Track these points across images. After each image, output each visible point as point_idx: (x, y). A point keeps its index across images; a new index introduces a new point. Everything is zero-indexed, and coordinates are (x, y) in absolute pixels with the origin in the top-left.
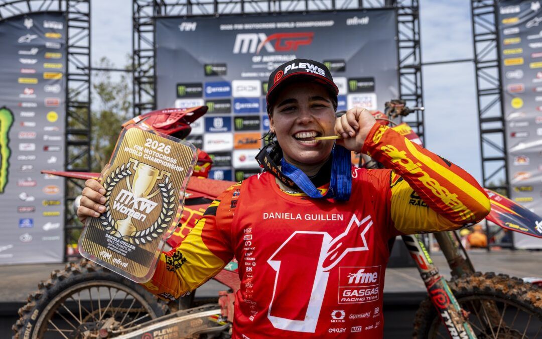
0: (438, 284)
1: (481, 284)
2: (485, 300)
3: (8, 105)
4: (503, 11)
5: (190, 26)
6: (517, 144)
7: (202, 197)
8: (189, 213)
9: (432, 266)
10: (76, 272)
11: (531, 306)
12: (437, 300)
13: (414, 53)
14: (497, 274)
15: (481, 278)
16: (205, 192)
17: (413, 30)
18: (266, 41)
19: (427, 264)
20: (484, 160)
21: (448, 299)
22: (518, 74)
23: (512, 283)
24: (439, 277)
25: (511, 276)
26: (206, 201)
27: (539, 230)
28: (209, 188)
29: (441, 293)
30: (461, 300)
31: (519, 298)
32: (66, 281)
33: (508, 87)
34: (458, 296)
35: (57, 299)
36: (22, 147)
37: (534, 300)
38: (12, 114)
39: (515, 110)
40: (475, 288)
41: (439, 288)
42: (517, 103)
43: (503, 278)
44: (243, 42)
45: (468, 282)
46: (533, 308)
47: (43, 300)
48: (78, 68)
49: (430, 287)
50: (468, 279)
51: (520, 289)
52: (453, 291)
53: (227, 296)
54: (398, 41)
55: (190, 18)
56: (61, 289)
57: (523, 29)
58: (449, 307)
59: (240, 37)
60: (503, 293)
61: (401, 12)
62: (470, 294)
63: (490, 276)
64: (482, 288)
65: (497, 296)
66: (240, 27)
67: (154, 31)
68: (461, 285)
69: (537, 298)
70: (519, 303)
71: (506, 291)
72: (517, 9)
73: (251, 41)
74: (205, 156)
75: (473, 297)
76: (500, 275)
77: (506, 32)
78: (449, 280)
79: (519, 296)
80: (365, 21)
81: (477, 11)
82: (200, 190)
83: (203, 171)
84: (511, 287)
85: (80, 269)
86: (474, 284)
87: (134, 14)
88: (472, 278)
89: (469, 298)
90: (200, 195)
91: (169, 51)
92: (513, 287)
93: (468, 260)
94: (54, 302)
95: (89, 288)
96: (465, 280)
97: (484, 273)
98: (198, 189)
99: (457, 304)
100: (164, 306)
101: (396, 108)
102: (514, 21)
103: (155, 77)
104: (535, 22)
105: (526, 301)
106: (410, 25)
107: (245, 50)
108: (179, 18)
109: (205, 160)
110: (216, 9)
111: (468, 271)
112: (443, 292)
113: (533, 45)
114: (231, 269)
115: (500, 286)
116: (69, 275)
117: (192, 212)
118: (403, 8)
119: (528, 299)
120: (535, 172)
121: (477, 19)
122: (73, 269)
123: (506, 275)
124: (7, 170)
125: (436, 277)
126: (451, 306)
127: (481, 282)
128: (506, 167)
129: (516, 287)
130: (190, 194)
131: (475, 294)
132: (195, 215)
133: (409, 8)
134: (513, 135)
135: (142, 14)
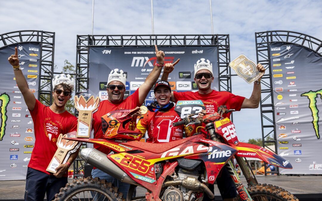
0: (242, 189)
1: (261, 189)
2: (263, 196)
3: (7, 92)
4: (272, 50)
5: (108, 52)
6: (280, 119)
7: (138, 150)
8: (132, 157)
9: (240, 181)
10: (79, 184)
11: (282, 198)
12: (242, 196)
13: (227, 69)
14: (267, 184)
15: (261, 186)
16: (139, 147)
17: (227, 57)
18: (149, 61)
19: (238, 180)
20: (263, 127)
21: (247, 196)
22: (280, 82)
23: (274, 188)
24: (243, 186)
25: (273, 185)
26: (140, 151)
27: (284, 165)
28: (141, 146)
29: (244, 193)
30: (252, 196)
31: (277, 195)
32: (74, 188)
33: (275, 89)
34: (251, 195)
35: (69, 196)
36: (14, 115)
37: (283, 195)
38: (9, 97)
39: (279, 101)
40: (258, 190)
41: (243, 191)
42: (280, 97)
43: (270, 186)
44: (136, 60)
45: (255, 188)
46: (282, 199)
47: (63, 197)
48: (46, 72)
49: (239, 190)
50: (255, 187)
51: (277, 191)
52: (249, 192)
53: (149, 194)
54: (219, 63)
55: (108, 47)
56: (72, 192)
57: (282, 59)
58: (247, 199)
59: (135, 58)
60: (270, 193)
61: (220, 48)
62: (256, 194)
63: (265, 185)
64: (261, 190)
65: (268, 194)
66: (135, 53)
67: (88, 54)
68: (252, 189)
69: (284, 194)
70: (276, 197)
71: (271, 192)
72: (279, 49)
73: (140, 60)
74: (139, 131)
75: (258, 195)
76: (269, 185)
77: (274, 60)
78: (247, 187)
79: (277, 194)
80: (202, 52)
81: (259, 49)
82: (137, 147)
83: (138, 138)
84: (273, 190)
85: (80, 182)
86: (258, 189)
87: (78, 44)
88: (257, 186)
89: (256, 195)
90: (137, 149)
91: (96, 64)
92: (274, 190)
93: (255, 178)
94: (68, 198)
95: (84, 191)
96: (254, 187)
97: (262, 184)
98: (135, 146)
99: (251, 198)
100: (120, 199)
101: (223, 110)
102: (278, 55)
103: (88, 78)
104: (288, 56)
105: (280, 196)
106: (225, 55)
107: (137, 65)
108: (102, 47)
109: (139, 133)
110: (122, 43)
111: (255, 183)
112: (245, 192)
113: (288, 68)
114: (151, 182)
115: (269, 190)
116: (75, 185)
117: (134, 157)
118: (221, 46)
119: (280, 195)
120: (290, 133)
121: (259, 53)
122: (78, 182)
123: (271, 185)
124: (5, 127)
125: (241, 186)
126: (248, 199)
127: (261, 188)
128: (275, 131)
129: (276, 190)
130: (132, 149)
131: (258, 194)
132: (135, 158)
133: (224, 46)
134: (278, 114)
135: (82, 44)
